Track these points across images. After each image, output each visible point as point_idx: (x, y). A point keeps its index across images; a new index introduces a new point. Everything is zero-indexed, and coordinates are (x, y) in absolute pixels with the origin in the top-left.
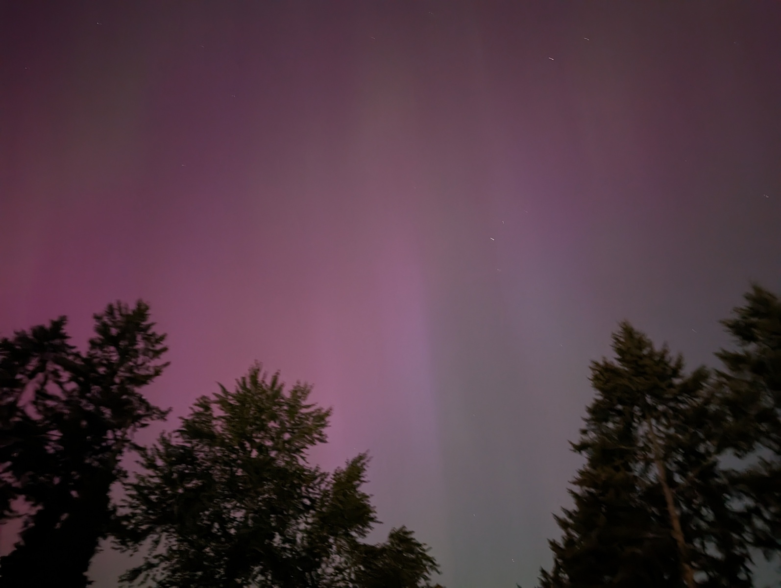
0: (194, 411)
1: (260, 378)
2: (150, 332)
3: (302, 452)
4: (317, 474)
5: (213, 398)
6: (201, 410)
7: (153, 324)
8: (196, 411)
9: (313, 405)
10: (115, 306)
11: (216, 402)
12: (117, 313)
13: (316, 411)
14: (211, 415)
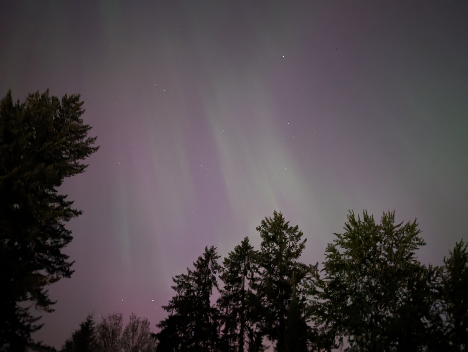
0: (327, 255)
1: (357, 220)
2: (289, 227)
3: (412, 258)
4: (433, 270)
5: (335, 243)
6: (332, 253)
7: (288, 222)
8: (329, 255)
9: (402, 223)
10: (266, 221)
11: (337, 245)
12: (268, 224)
13: (406, 226)
14: (338, 253)
